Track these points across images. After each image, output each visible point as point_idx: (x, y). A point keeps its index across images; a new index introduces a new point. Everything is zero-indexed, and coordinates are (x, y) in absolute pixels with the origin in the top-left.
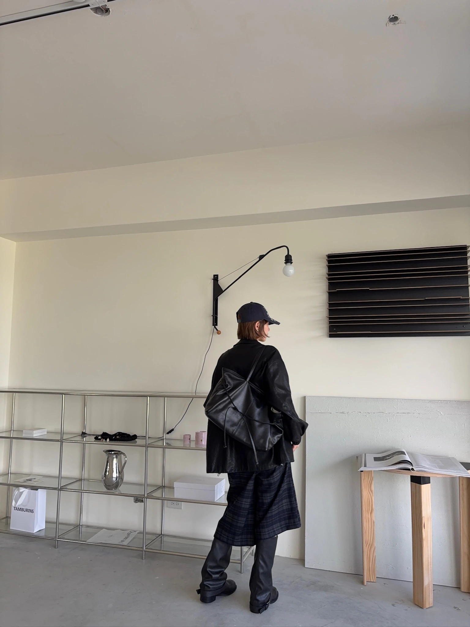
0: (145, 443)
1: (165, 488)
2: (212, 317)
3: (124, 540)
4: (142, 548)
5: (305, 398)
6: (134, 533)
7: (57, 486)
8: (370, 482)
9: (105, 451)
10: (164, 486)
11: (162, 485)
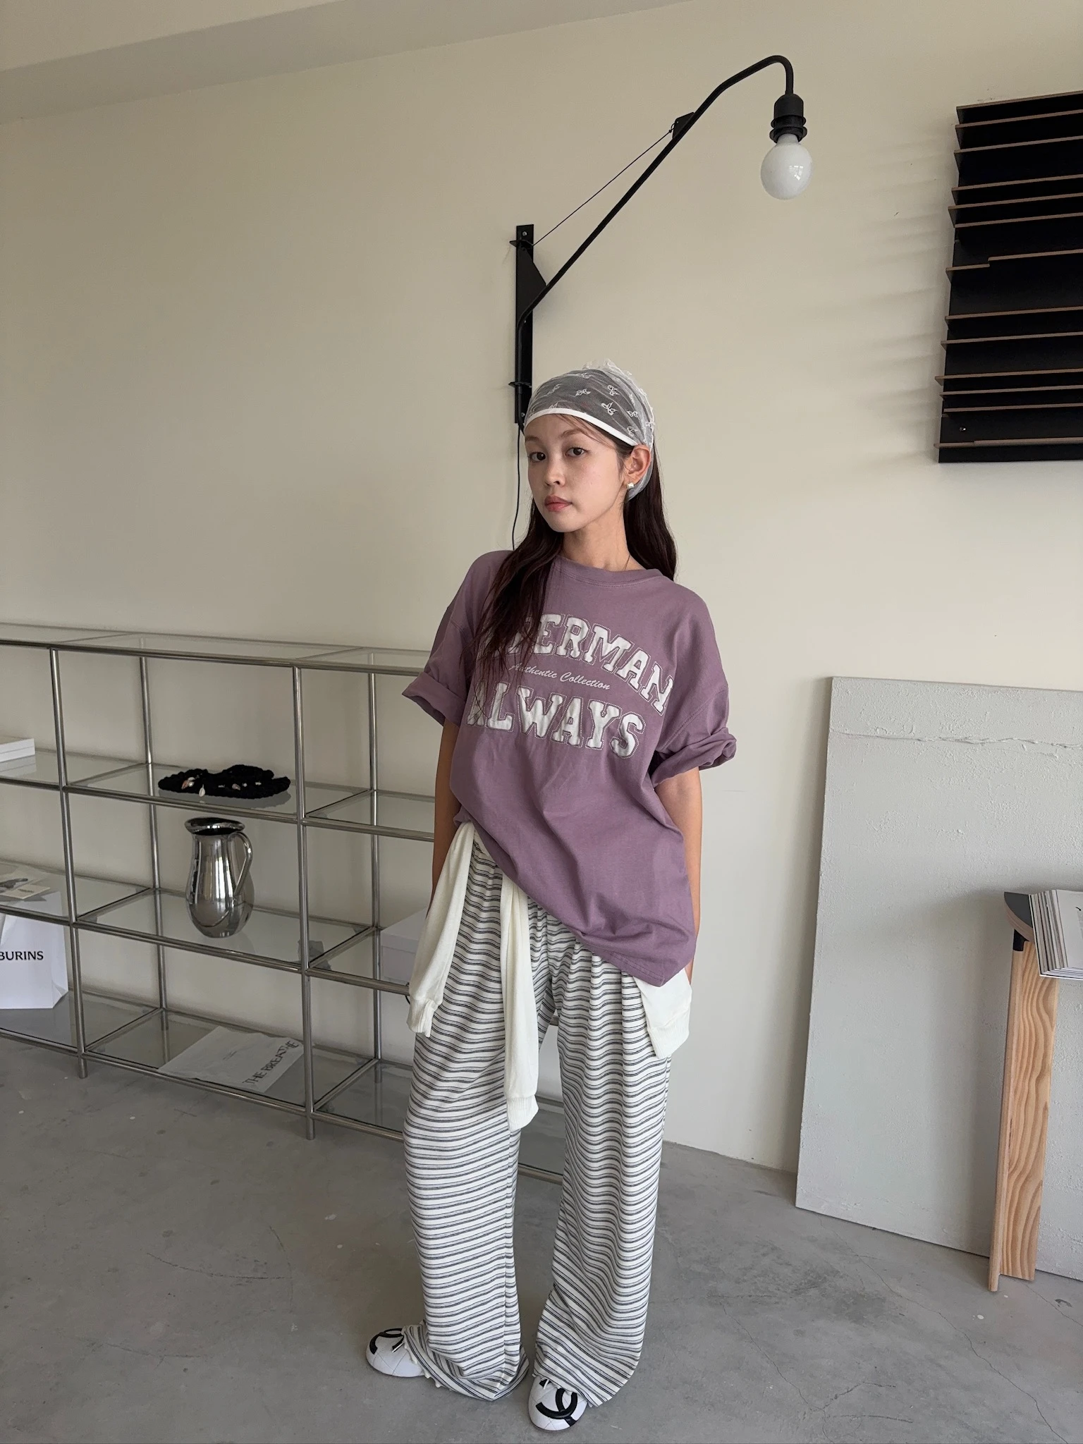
0: (296, 812)
1: (382, 932)
2: (512, 389)
3: (264, 1072)
4: (305, 1106)
5: (829, 681)
7: (67, 914)
8: (1044, 981)
9: (189, 824)
10: (378, 926)
11: (371, 923)
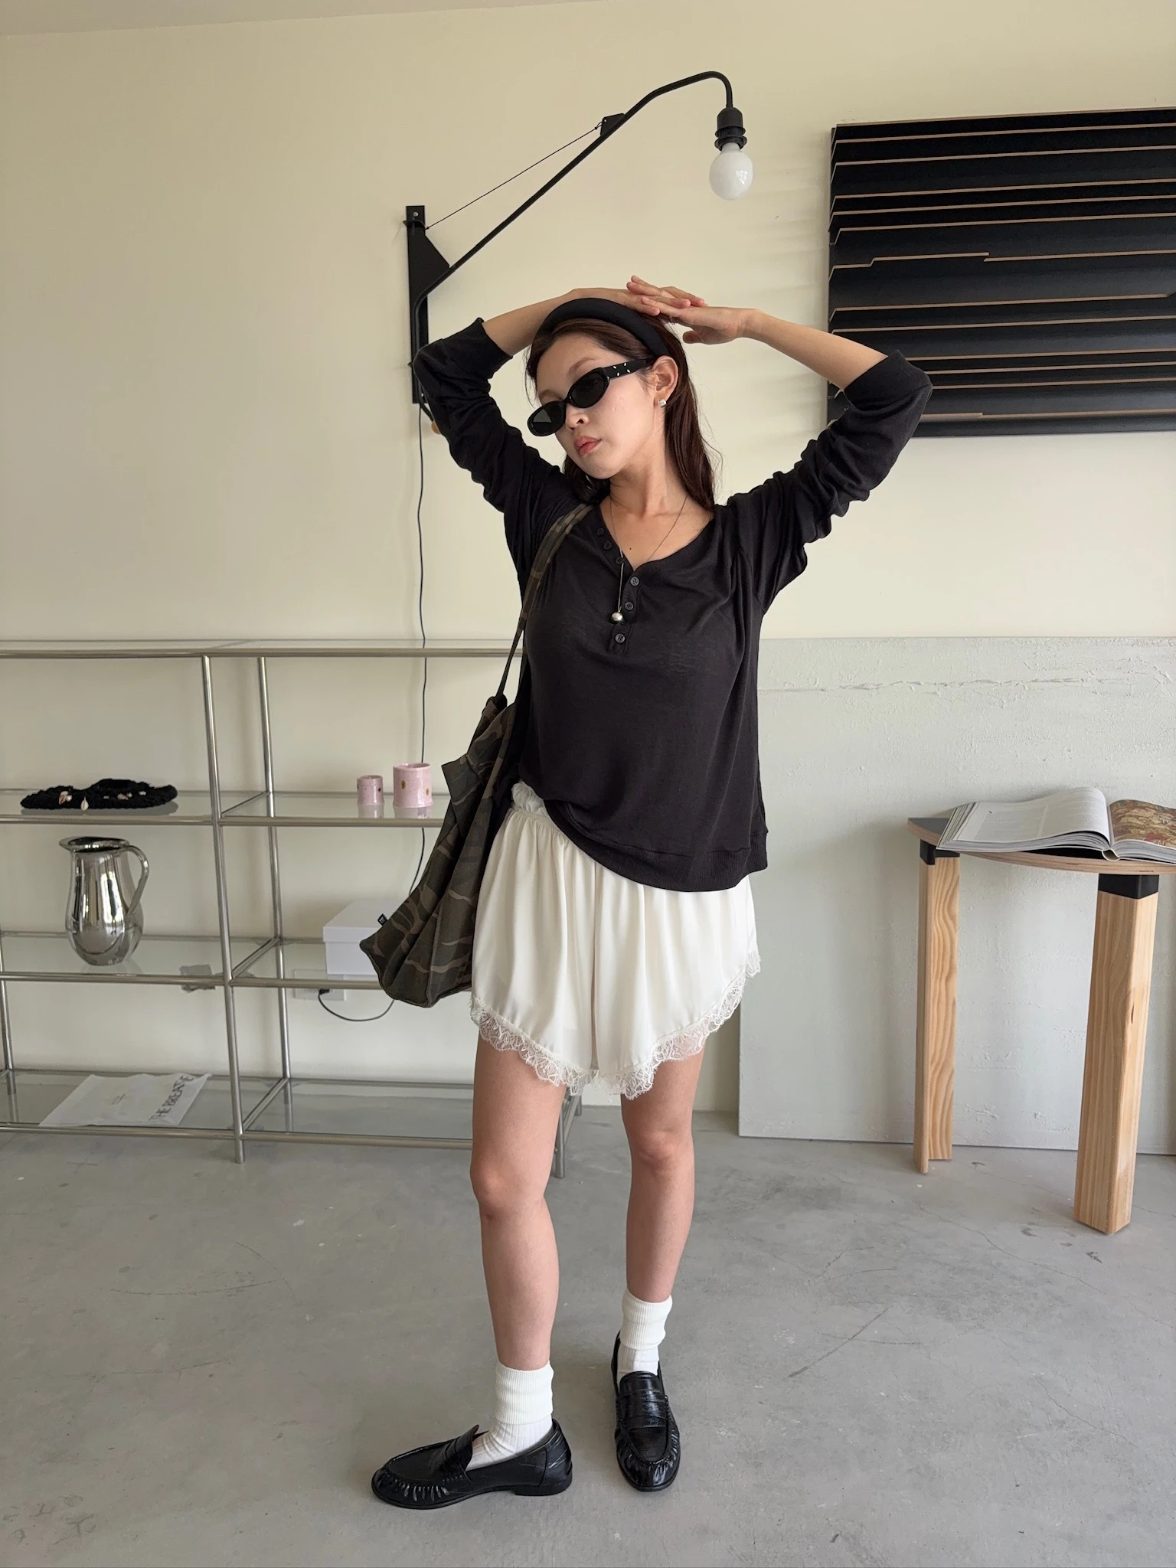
0: (209, 812)
1: (285, 942)
3: (167, 1108)
4: (234, 1129)
6: (196, 1080)
8: (948, 891)
9: (67, 844)
10: (281, 938)
11: (272, 935)
